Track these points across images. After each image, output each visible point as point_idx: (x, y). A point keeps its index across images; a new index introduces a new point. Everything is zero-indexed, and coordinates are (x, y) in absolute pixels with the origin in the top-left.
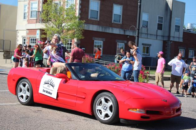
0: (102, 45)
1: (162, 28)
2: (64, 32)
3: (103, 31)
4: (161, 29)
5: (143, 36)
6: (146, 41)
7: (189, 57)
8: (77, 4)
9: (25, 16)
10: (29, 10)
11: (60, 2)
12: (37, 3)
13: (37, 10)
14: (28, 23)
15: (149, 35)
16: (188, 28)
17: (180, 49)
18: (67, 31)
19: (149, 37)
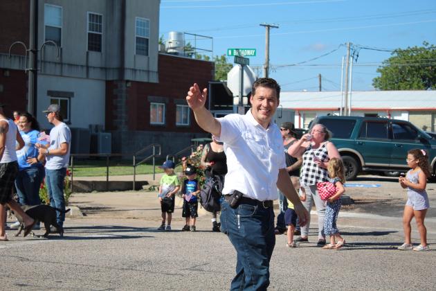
1: (100, 45)
4: (99, 50)
5: (50, 68)
6: (60, 85)
7: (178, 124)
15: (66, 68)
16: (172, 45)
17: (152, 103)
19: (65, 72)
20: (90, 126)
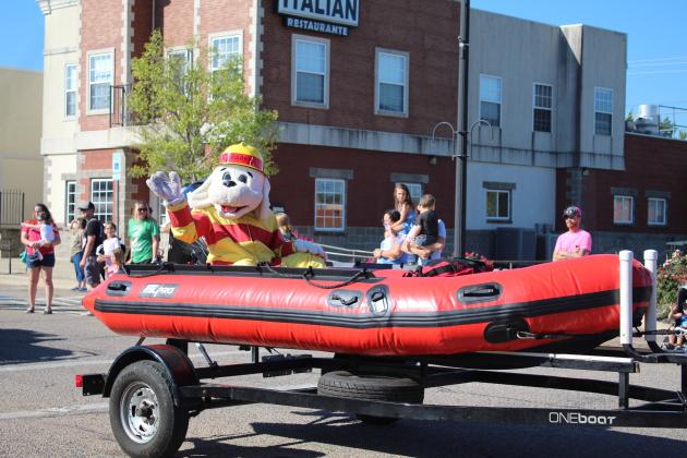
0: (342, 192)
1: (549, 124)
2: (207, 154)
3: (346, 145)
4: (548, 129)
5: (486, 154)
6: (498, 174)
7: (650, 223)
8: (250, 53)
9: (72, 103)
10: (83, 84)
11: (191, 51)
12: (109, 57)
13: (111, 81)
14: (82, 130)
15: (506, 152)
17: (616, 197)
18: (220, 150)
19: (506, 159)
20: (537, 225)
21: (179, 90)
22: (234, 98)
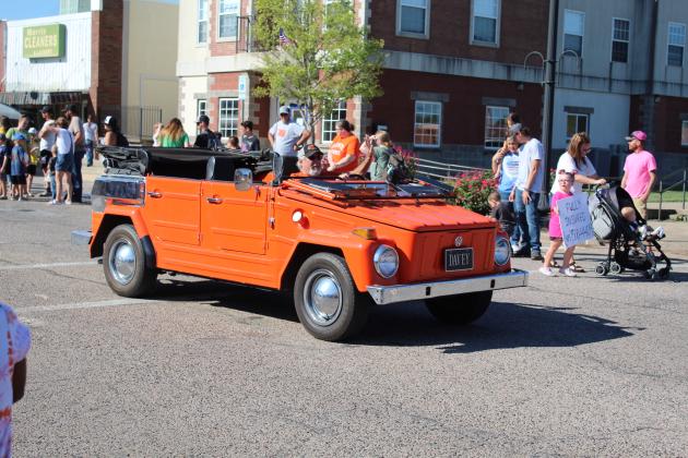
0: (439, 113)
1: (626, 54)
2: (321, 77)
3: (443, 71)
4: (625, 60)
5: (568, 81)
6: (579, 99)
9: (203, 31)
10: (214, 14)
13: (238, 12)
14: (212, 55)
15: (586, 80)
17: (684, 121)
18: (332, 75)
19: (585, 87)
20: (611, 146)
21: (296, 20)
22: (345, 28)
